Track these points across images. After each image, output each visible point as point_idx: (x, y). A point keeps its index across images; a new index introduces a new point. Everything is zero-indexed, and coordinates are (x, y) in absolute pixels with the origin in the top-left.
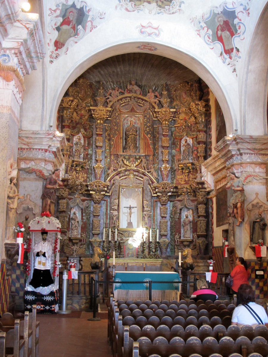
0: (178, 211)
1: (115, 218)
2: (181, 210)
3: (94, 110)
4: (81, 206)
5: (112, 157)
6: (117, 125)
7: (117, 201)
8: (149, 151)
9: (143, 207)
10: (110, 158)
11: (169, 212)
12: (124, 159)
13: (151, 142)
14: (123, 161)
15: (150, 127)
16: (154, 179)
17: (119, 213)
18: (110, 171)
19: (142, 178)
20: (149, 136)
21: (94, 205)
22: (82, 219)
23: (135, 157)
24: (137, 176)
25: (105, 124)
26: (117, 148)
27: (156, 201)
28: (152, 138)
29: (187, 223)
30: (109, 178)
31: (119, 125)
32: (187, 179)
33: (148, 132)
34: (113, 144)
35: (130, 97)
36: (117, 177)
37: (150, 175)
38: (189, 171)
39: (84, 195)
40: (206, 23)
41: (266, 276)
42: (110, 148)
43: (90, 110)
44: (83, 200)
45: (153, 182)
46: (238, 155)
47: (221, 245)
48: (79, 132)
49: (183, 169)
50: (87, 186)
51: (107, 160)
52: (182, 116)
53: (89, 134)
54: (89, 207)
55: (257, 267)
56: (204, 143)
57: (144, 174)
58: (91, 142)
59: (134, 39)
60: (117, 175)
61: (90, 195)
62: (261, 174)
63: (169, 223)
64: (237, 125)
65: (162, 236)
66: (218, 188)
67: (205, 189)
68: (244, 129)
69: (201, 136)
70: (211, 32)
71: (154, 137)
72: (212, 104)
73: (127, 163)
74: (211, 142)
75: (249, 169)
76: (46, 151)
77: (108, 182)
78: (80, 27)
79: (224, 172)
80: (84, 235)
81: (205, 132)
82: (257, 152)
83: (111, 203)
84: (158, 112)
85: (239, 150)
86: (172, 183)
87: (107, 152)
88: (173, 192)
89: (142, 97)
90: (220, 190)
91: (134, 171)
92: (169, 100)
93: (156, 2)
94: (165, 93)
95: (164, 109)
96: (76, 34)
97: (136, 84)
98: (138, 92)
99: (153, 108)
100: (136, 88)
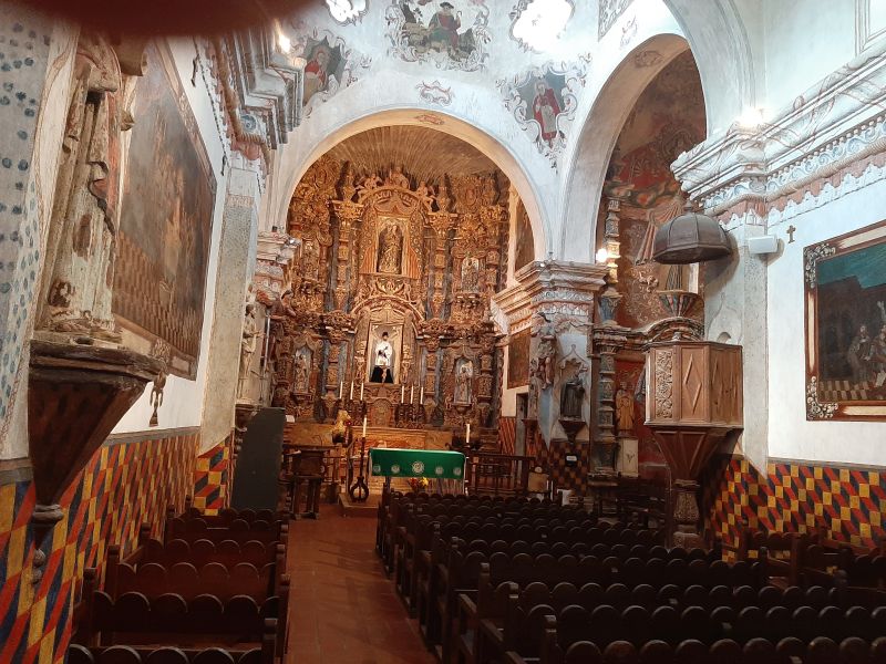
0: (452, 363)
1: (360, 367)
2: (456, 360)
3: (337, 205)
4: (312, 347)
5: (361, 278)
6: (370, 231)
7: (364, 342)
8: (415, 273)
9: (402, 353)
10: (358, 279)
11: (438, 363)
12: (378, 282)
13: (419, 259)
14: (376, 284)
15: (419, 238)
16: (420, 314)
17: (366, 360)
18: (356, 299)
19: (403, 311)
20: (417, 250)
21: (331, 347)
23: (395, 280)
24: (397, 308)
25: (354, 229)
27: (421, 346)
28: (420, 253)
29: (464, 379)
30: (355, 308)
31: (373, 231)
32: (467, 317)
33: (415, 245)
34: (363, 259)
35: (392, 191)
36: (367, 308)
37: (415, 308)
38: (472, 307)
39: (316, 331)
40: (519, 90)
41: (580, 463)
42: (358, 266)
43: (331, 205)
44: (315, 339)
45: (418, 319)
46: (550, 289)
47: (514, 415)
48: (314, 237)
49: (462, 302)
50: (322, 318)
51: (354, 281)
52: (467, 225)
53: (327, 240)
54: (323, 349)
55: (568, 451)
56: (496, 267)
57: (407, 306)
58: (330, 253)
59: (412, 104)
60: (367, 304)
61: (325, 332)
62: (582, 319)
63: (438, 378)
64: (551, 245)
65: (426, 396)
66: (513, 333)
67: (494, 332)
68: (562, 253)
69: (493, 257)
70: (525, 105)
71: (424, 253)
72: (513, 210)
73: (383, 288)
74: (506, 267)
75: (565, 310)
76: (272, 263)
77: (353, 314)
78: (332, 77)
79: (526, 312)
80: (313, 390)
81: (498, 251)
82: (579, 287)
83: (355, 345)
84: (432, 216)
85: (552, 282)
86: (446, 321)
87: (354, 268)
88: (446, 335)
89: (410, 192)
90: (516, 337)
91: (393, 300)
92: (448, 200)
93: (449, 50)
94: (443, 188)
95: (440, 213)
96: (326, 88)
97: (402, 171)
98: (405, 185)
99: (426, 209)
100: (402, 177)
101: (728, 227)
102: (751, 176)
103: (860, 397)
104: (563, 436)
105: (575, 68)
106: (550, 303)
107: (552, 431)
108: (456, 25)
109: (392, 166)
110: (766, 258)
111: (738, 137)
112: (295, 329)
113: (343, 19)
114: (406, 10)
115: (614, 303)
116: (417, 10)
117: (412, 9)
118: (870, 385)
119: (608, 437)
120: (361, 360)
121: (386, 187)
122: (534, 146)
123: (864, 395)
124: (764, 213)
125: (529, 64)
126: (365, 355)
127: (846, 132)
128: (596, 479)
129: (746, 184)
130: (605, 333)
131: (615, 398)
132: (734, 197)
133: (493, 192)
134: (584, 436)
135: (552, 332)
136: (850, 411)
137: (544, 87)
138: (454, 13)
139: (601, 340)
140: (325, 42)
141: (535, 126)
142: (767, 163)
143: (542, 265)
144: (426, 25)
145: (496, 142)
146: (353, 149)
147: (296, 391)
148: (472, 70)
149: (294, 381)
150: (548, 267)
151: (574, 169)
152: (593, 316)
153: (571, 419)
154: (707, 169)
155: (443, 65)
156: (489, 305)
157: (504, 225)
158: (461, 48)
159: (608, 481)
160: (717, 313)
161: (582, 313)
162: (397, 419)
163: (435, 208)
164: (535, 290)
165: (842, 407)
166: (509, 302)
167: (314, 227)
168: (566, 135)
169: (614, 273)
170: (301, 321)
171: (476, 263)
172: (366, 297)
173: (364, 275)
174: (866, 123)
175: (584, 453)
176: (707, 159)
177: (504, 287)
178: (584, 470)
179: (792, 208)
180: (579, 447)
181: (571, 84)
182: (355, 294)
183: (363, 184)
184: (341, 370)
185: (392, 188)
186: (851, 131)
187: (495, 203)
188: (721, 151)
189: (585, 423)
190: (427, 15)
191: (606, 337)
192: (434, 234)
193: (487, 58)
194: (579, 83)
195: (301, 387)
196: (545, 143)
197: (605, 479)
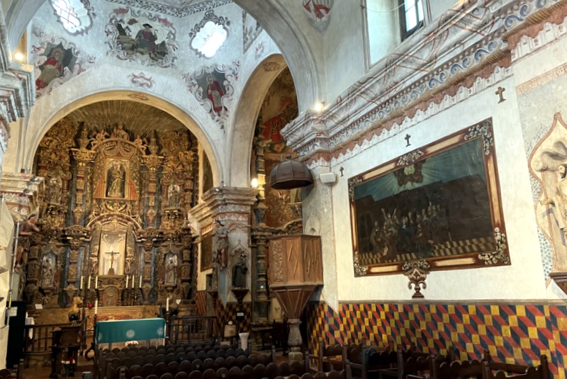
0: (163, 257)
1: (94, 265)
2: (165, 255)
3: (75, 152)
4: (56, 253)
5: (94, 202)
6: (101, 169)
7: (97, 247)
8: (135, 196)
9: (126, 253)
11: (153, 258)
12: (107, 204)
13: (137, 187)
15: (137, 173)
16: (138, 225)
17: (98, 259)
18: (91, 216)
19: (126, 223)
20: (135, 181)
21: (71, 251)
22: (56, 267)
23: (120, 202)
24: (121, 221)
25: (88, 167)
26: (100, 193)
27: (140, 247)
28: (138, 183)
29: (171, 268)
30: (90, 223)
31: (103, 169)
32: (173, 225)
33: (134, 177)
34: (95, 188)
35: (117, 142)
36: (99, 222)
37: (135, 221)
38: (176, 218)
39: (59, 241)
40: (197, 80)
41: (246, 318)
42: (92, 192)
43: (71, 152)
44: (58, 247)
45: (137, 228)
46: (223, 205)
47: (205, 289)
48: (57, 174)
49: (169, 215)
50: (64, 231)
51: (88, 204)
52: (171, 164)
53: (68, 176)
54: (65, 254)
55: (238, 309)
56: (192, 191)
57: (129, 220)
58: (70, 185)
59: (124, 87)
60: (99, 219)
61: (65, 241)
62: (244, 223)
63: (153, 268)
64: (223, 177)
65: (144, 282)
66: (203, 234)
67: (191, 234)
68: (230, 182)
69: (189, 184)
70: (201, 89)
71: (141, 182)
72: (200, 154)
73: (111, 208)
74: (197, 191)
75: (233, 218)
76: (21, 195)
77: (88, 227)
78: (66, 68)
79: (210, 220)
80: (57, 284)
81: (192, 180)
82: (241, 202)
83: (90, 249)
84: (146, 158)
85: (224, 200)
86: (158, 229)
87: (88, 195)
88: (158, 238)
89: (129, 142)
90: (206, 236)
91: (118, 216)
92: (157, 147)
93: (150, 54)
94: (153, 140)
95: (151, 156)
96: (62, 75)
97: (124, 129)
98: (126, 137)
99: (141, 153)
100: (123, 133)
101: (311, 167)
102: (320, 139)
103: (377, 262)
104: (235, 300)
105: (231, 69)
106: (224, 213)
107: (228, 298)
108: (155, 38)
109: (116, 125)
110: (331, 184)
111: (311, 118)
112: (43, 240)
113: (73, 31)
114: (119, 27)
115: (263, 212)
116: (127, 27)
117: (124, 26)
118: (381, 254)
119: (263, 298)
120: (95, 259)
121: (112, 139)
122: (209, 116)
123: (379, 261)
124: (328, 159)
125: (202, 64)
126: (98, 256)
127: (363, 116)
128: (256, 326)
129: (318, 144)
130: (258, 231)
131: (266, 272)
132: (313, 151)
133: (187, 143)
134: (248, 298)
135: (225, 232)
136: (374, 270)
137: (213, 79)
138: (152, 31)
139: (256, 236)
140: (60, 46)
141: (209, 103)
142: (328, 132)
143: (217, 190)
144: (134, 37)
145: (184, 112)
146: (87, 113)
147: (44, 287)
148: (166, 67)
149: (41, 278)
150: (221, 190)
151: (234, 130)
152: (251, 221)
153: (239, 288)
154: (299, 134)
155: (146, 63)
156: (187, 216)
157: (196, 164)
158: (158, 53)
159: (264, 326)
160: (308, 218)
161: (244, 219)
162: (122, 300)
163: (148, 152)
164: (214, 206)
165: (370, 268)
166: (200, 213)
167: (57, 167)
168: (228, 109)
169: (262, 194)
170: (46, 234)
171: (178, 189)
172: (98, 215)
173: (97, 199)
174: (371, 112)
175: (249, 310)
176: (297, 129)
177: (197, 203)
178: (248, 321)
179: (342, 157)
180: (245, 306)
181: (229, 78)
182: (90, 213)
183: (95, 137)
184: (79, 268)
185: (116, 139)
186: (365, 115)
187: (188, 150)
188: (304, 125)
189: (248, 290)
190: (134, 31)
191: (259, 233)
192: (148, 170)
193: (175, 60)
194: (234, 78)
195: (47, 283)
196: (215, 114)
197: (262, 325)
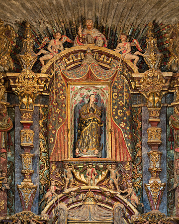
6: (60, 107)
8: (123, 154)
10: (49, 168)
12: (74, 171)
13: (126, 136)
14: (73, 173)
15: (125, 109)
16: (133, 208)
23: (97, 166)
25: (39, 105)
26: (63, 150)
28: (128, 128)
30: (47, 207)
31: (64, 105)
33: (120, 118)
34: (54, 142)
37: (126, 201)
43: (7, 79)
57: (115, 199)
60: (62, 200)
73: (83, 178)
84: (139, 78)
89: (108, 51)
91: (96, 192)
95: (148, 73)
98: (100, 41)
121: (75, 48)
163: (142, 68)
172: (61, 191)
173: (56, 163)
183: (45, 47)
185: (84, 47)
192: (145, 100)
